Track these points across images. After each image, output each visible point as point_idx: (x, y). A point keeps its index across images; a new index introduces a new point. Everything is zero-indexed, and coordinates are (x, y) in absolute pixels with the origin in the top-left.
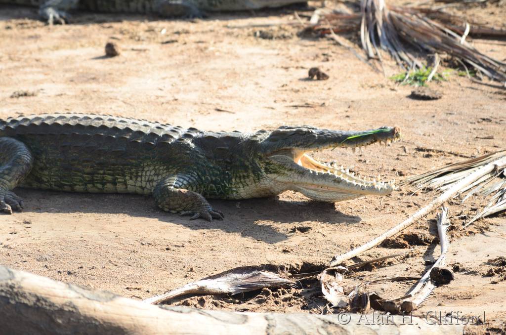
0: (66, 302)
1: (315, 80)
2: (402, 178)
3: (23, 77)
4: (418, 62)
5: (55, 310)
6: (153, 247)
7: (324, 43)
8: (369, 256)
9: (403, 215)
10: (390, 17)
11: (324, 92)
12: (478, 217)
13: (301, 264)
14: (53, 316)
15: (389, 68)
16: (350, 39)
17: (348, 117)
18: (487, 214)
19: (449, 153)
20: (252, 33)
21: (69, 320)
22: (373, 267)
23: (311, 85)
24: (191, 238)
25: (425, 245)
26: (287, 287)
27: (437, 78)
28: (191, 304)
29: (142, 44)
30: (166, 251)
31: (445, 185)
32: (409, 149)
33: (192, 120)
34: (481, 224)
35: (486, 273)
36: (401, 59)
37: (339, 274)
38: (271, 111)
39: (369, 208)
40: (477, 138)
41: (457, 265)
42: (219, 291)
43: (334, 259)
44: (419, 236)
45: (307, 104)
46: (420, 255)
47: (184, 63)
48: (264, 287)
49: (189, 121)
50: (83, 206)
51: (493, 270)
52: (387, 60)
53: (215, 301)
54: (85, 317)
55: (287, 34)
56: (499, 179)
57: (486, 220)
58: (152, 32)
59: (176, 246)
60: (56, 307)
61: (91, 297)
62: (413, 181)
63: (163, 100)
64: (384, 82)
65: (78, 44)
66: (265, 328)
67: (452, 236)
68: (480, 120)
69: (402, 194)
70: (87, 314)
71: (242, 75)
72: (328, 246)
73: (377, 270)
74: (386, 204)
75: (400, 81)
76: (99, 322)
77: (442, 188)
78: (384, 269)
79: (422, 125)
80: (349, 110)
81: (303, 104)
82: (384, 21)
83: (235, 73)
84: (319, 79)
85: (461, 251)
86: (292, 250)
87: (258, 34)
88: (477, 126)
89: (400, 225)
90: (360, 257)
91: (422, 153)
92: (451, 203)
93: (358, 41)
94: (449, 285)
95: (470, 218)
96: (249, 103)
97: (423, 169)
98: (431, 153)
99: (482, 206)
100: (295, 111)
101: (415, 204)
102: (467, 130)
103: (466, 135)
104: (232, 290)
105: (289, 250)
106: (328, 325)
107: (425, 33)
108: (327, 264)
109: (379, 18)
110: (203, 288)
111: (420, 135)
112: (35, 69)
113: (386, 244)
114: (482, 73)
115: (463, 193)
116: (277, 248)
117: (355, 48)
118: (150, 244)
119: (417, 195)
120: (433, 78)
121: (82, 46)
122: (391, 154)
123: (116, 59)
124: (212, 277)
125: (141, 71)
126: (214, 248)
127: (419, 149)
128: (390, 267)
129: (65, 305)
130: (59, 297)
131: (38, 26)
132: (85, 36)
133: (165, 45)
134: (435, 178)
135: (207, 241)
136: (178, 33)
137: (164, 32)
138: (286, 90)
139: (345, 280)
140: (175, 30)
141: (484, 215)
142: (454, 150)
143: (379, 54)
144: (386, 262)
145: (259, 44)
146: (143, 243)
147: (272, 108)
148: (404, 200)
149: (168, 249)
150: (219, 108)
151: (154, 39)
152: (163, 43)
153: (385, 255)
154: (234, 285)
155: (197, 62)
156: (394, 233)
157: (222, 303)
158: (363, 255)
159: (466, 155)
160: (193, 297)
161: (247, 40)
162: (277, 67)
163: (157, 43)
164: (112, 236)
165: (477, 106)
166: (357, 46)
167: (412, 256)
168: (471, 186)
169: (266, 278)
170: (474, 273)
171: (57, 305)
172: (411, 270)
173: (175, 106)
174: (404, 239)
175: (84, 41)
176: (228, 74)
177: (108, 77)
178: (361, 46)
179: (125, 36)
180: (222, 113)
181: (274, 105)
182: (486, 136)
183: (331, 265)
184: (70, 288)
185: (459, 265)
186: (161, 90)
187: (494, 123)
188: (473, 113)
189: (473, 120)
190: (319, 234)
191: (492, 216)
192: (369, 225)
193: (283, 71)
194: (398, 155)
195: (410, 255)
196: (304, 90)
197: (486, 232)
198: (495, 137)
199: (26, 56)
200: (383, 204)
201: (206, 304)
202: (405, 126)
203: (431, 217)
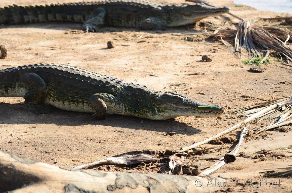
0: (9, 164)
1: (205, 62)
2: (229, 110)
3: (63, 57)
4: (259, 54)
5: (3, 168)
6: (93, 141)
7: (216, 44)
8: (201, 148)
9: (225, 128)
10: (251, 31)
11: (207, 67)
12: (262, 130)
13: (165, 151)
14: (2, 171)
15: (244, 56)
16: (229, 42)
17: (213, 80)
18: (268, 129)
19: (257, 99)
20: (183, 38)
21: (10, 173)
22: (202, 154)
23: (202, 64)
24: (113, 137)
25: (232, 143)
26: (155, 162)
27: (266, 62)
28: (102, 169)
29: (128, 42)
30: (99, 143)
31: (250, 114)
32: (237, 96)
33: (136, 80)
34: (264, 134)
35: (254, 157)
36: (251, 52)
37: (183, 156)
38: (177, 76)
39: (208, 124)
40: (275, 91)
41: (242, 153)
42: (119, 163)
43: (181, 149)
44: (229, 139)
45: (196, 73)
46: (228, 148)
47: (144, 52)
48: (142, 162)
49: (134, 80)
50: (65, 120)
51: (257, 156)
52: (245, 53)
53: (116, 168)
54: (19, 171)
55: (200, 39)
56: (279, 112)
57: (267, 132)
58: (135, 37)
59: (104, 141)
60: (4, 166)
61: (23, 161)
62: (235, 112)
63: (125, 70)
64: (239, 64)
65: (97, 42)
66: (114, 180)
67: (247, 139)
68: (279, 83)
69: (227, 118)
70: (20, 170)
71: (169, 59)
72: (181, 143)
73: (203, 155)
74: (217, 123)
75: (247, 63)
76: (26, 174)
77: (248, 116)
78: (207, 154)
79: (249, 84)
80: (216, 76)
81: (194, 73)
82: (247, 33)
83: (166, 58)
84: (206, 61)
85: (249, 147)
86: (163, 144)
87: (186, 39)
88: (278, 86)
89: (221, 133)
90: (196, 148)
91: (243, 98)
92: (251, 123)
93: (233, 43)
94: (232, 163)
95: (258, 131)
96: (167, 72)
97: (241, 106)
98: (248, 98)
99: (266, 125)
100: (188, 76)
101: (232, 123)
102: (271, 88)
103: (269, 90)
104: (126, 163)
105: (161, 144)
106: (150, 179)
107: (266, 40)
108: (177, 151)
109: (245, 32)
110: (110, 161)
111: (246, 89)
112: (70, 54)
113: (211, 142)
114: (289, 60)
115: (259, 118)
116: (156, 143)
117: (231, 46)
118: (91, 139)
119: (235, 119)
120: (264, 62)
121: (98, 43)
122: (227, 99)
123: (112, 49)
124: (116, 156)
125: (121, 55)
126: (123, 142)
127: (242, 96)
128: (211, 154)
129: (9, 165)
130: (6, 161)
131: (81, 33)
132: (101, 38)
133: (139, 43)
134: (246, 110)
135: (121, 139)
136: (147, 37)
137: (141, 37)
138: (188, 66)
139: (186, 159)
140: (147, 36)
141: (266, 129)
142: (261, 97)
143: (241, 50)
144: (209, 151)
145: (185, 43)
146: (88, 139)
147: (178, 75)
148: (228, 121)
149: (99, 142)
150: (151, 74)
151: (135, 40)
152: (138, 42)
153: (209, 148)
154: (127, 160)
155: (150, 52)
156: (217, 137)
157: (120, 169)
158: (198, 147)
159: (266, 100)
160: (104, 166)
161: (180, 42)
162: (188, 55)
163: (136, 42)
164: (73, 135)
165: (281, 76)
166: (232, 45)
167: (224, 149)
168: (264, 115)
169: (144, 157)
170: (248, 157)
171: (4, 165)
172: (220, 155)
173: (130, 73)
174: (221, 140)
175: (100, 40)
176: (162, 58)
177: (103, 58)
178: (234, 46)
179: (121, 38)
180: (152, 77)
181: (179, 73)
182: (280, 91)
183: (179, 152)
184: (12, 157)
185: (243, 153)
186: (126, 65)
187: (286, 85)
188: (277, 79)
189: (276, 83)
190: (179, 136)
191: (270, 130)
192: (206, 133)
193: (191, 57)
194: (231, 99)
195: (222, 148)
196: (197, 66)
197: (265, 138)
198: (284, 91)
199: (69, 47)
200: (216, 122)
201: (111, 169)
202: (240, 85)
203: (239, 130)
